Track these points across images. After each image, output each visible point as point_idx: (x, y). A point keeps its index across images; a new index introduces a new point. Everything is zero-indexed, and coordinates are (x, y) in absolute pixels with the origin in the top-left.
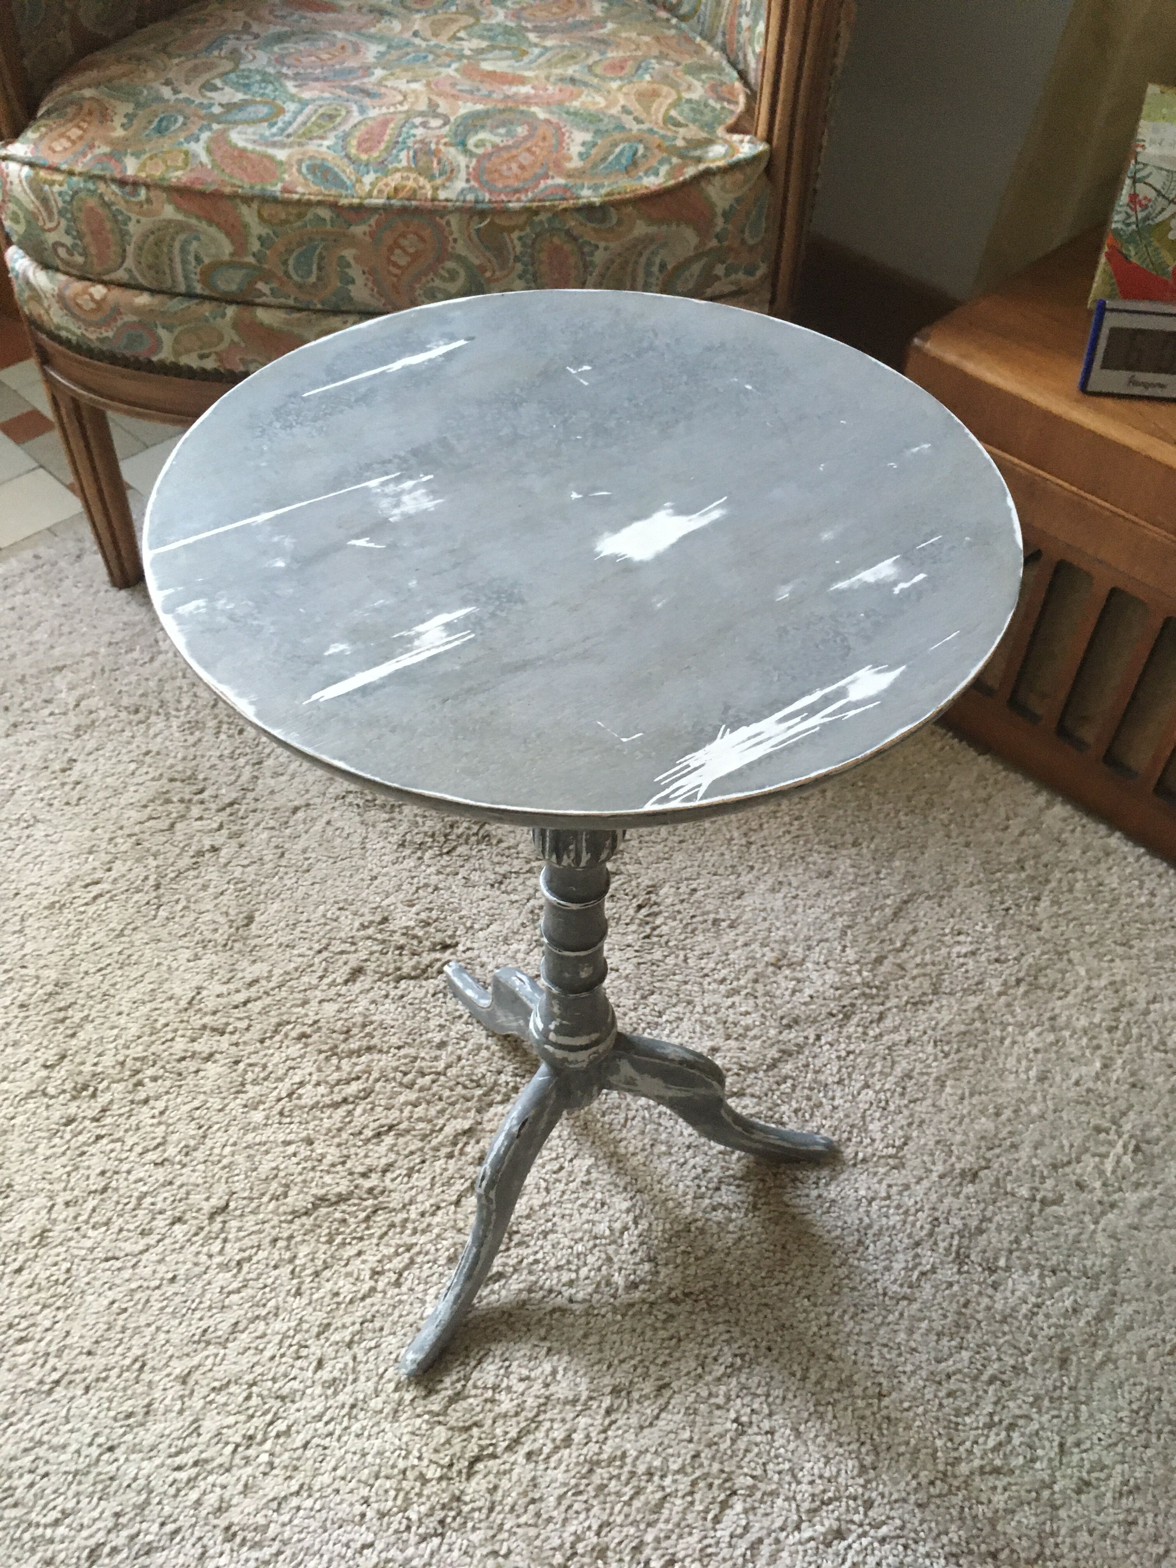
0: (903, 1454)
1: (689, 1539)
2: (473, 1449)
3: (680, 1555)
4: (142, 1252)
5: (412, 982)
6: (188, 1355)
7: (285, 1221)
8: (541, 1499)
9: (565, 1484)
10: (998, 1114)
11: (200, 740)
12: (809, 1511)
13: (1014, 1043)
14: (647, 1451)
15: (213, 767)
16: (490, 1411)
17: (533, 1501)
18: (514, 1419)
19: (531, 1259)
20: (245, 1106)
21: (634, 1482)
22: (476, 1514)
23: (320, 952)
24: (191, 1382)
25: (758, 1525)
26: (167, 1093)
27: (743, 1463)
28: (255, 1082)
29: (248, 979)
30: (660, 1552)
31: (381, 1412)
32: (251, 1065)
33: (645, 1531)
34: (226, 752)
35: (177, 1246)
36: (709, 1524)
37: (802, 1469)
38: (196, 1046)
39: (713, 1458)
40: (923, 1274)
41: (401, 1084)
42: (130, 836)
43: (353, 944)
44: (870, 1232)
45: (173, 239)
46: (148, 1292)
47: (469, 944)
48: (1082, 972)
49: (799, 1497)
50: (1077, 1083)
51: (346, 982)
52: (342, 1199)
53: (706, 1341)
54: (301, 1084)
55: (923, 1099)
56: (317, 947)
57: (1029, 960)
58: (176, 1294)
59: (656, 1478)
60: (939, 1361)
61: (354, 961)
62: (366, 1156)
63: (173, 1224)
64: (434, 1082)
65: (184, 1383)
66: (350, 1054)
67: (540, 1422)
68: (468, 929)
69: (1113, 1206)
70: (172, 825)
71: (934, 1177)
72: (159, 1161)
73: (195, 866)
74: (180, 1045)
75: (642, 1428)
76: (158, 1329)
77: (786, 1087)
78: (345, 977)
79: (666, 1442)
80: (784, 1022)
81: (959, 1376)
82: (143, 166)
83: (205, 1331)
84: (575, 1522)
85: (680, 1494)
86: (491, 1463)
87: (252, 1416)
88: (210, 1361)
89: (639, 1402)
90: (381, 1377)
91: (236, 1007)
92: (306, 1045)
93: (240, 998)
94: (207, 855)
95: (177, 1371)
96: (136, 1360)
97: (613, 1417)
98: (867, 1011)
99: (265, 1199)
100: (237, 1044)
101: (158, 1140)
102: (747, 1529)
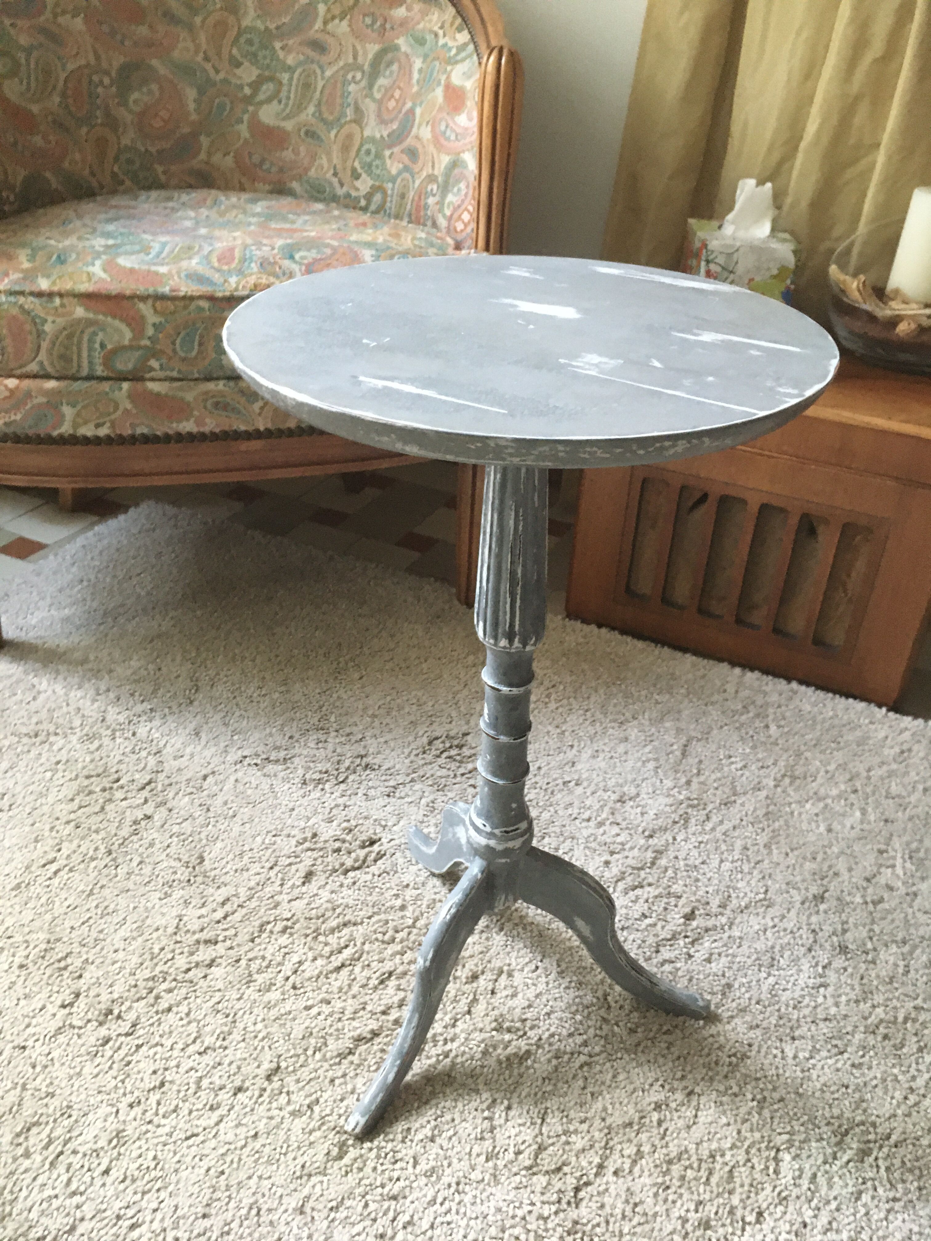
0: (876, 1086)
1: (765, 1192)
2: (571, 1181)
3: (764, 1206)
4: (217, 1124)
5: (357, 872)
6: (295, 1190)
7: (335, 1064)
8: (641, 1202)
9: (655, 1185)
10: (815, 859)
11: (100, 746)
12: (838, 1144)
13: (800, 814)
14: (702, 1141)
15: (120, 762)
16: (571, 1150)
17: (636, 1205)
18: (592, 1151)
19: (547, 1034)
20: (260, 991)
21: (704, 1166)
22: (598, 1230)
23: (271, 868)
24: (308, 1209)
25: (807, 1166)
26: (186, 998)
27: (774, 1127)
28: (259, 972)
29: (221, 899)
30: (749, 1209)
31: (483, 1180)
32: (250, 960)
33: (729, 1198)
34: (128, 750)
35: (248, 1109)
36: (773, 1176)
37: (816, 1118)
38: (195, 958)
39: (752, 1130)
40: (824, 967)
41: (383, 942)
42: (68, 822)
43: (296, 857)
44: (776, 950)
45: (82, 332)
46: (238, 1152)
47: (390, 837)
48: (818, 763)
49: (825, 1136)
50: (852, 828)
51: (304, 883)
52: (375, 1034)
53: (703, 1053)
54: (300, 963)
55: (762, 861)
56: (268, 865)
57: (782, 763)
58: (264, 1146)
59: (718, 1158)
60: (866, 1018)
61: (303, 869)
62: (380, 999)
63: (235, 1094)
64: (409, 934)
65: (302, 1213)
66: (333, 931)
67: (611, 1148)
68: (384, 827)
69: (915, 895)
70: (103, 808)
71: (798, 905)
72: (202, 1049)
73: (136, 833)
74: (181, 962)
75: (689, 1127)
76: (260, 1177)
77: (670, 873)
78: (302, 880)
79: (713, 1131)
80: (647, 833)
81: (884, 1025)
82: (54, 283)
83: (303, 1166)
84: (675, 1210)
85: (741, 1163)
86: (589, 1188)
87: (375, 1220)
88: (318, 1188)
89: (677, 1111)
90: (470, 1154)
91: (218, 922)
92: (291, 934)
93: (219, 914)
94: (143, 823)
95: (293, 1205)
96: (251, 1208)
97: (664, 1126)
98: (696, 816)
99: (310, 1052)
100: (231, 948)
101: (194, 1035)
102: (801, 1170)
